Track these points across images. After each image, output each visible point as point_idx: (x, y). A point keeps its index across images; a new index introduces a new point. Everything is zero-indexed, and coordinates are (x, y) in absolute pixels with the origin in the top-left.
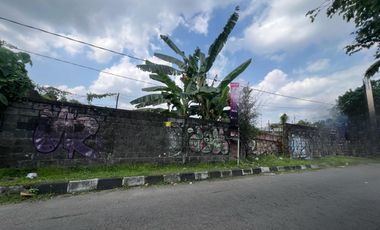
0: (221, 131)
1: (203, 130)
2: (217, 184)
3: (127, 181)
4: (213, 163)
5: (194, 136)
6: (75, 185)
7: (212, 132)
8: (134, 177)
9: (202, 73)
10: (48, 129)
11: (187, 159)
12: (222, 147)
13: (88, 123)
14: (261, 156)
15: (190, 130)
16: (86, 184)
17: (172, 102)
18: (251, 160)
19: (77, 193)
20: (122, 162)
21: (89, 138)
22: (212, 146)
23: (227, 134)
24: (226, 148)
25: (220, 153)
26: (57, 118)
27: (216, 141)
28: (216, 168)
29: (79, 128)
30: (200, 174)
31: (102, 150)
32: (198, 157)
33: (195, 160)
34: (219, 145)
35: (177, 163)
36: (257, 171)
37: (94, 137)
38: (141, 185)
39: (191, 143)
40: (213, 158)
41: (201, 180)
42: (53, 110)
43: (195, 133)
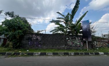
0: (79, 38)
1: (72, 39)
2: (78, 57)
3: (47, 53)
4: (77, 50)
5: (69, 41)
6: (35, 54)
7: (75, 39)
8: (50, 53)
9: (70, 20)
10: (31, 40)
11: (67, 48)
12: (80, 44)
13: (39, 38)
14: (99, 48)
15: (67, 39)
16: (37, 54)
17: (62, 30)
18: (94, 49)
19: (36, 56)
20: (47, 48)
21: (39, 42)
22: (76, 44)
23: (82, 39)
24: (82, 44)
25: (80, 46)
26: (33, 37)
27: (78, 42)
28: (78, 52)
29: (37, 39)
30: (71, 53)
31: (42, 45)
32: (71, 47)
33: (70, 48)
34: (79, 43)
35: (64, 49)
36: (97, 54)
37: (40, 41)
38: (51, 55)
39: (68, 43)
40: (77, 48)
41: (71, 55)
42: (32, 35)
43: (69, 39)
